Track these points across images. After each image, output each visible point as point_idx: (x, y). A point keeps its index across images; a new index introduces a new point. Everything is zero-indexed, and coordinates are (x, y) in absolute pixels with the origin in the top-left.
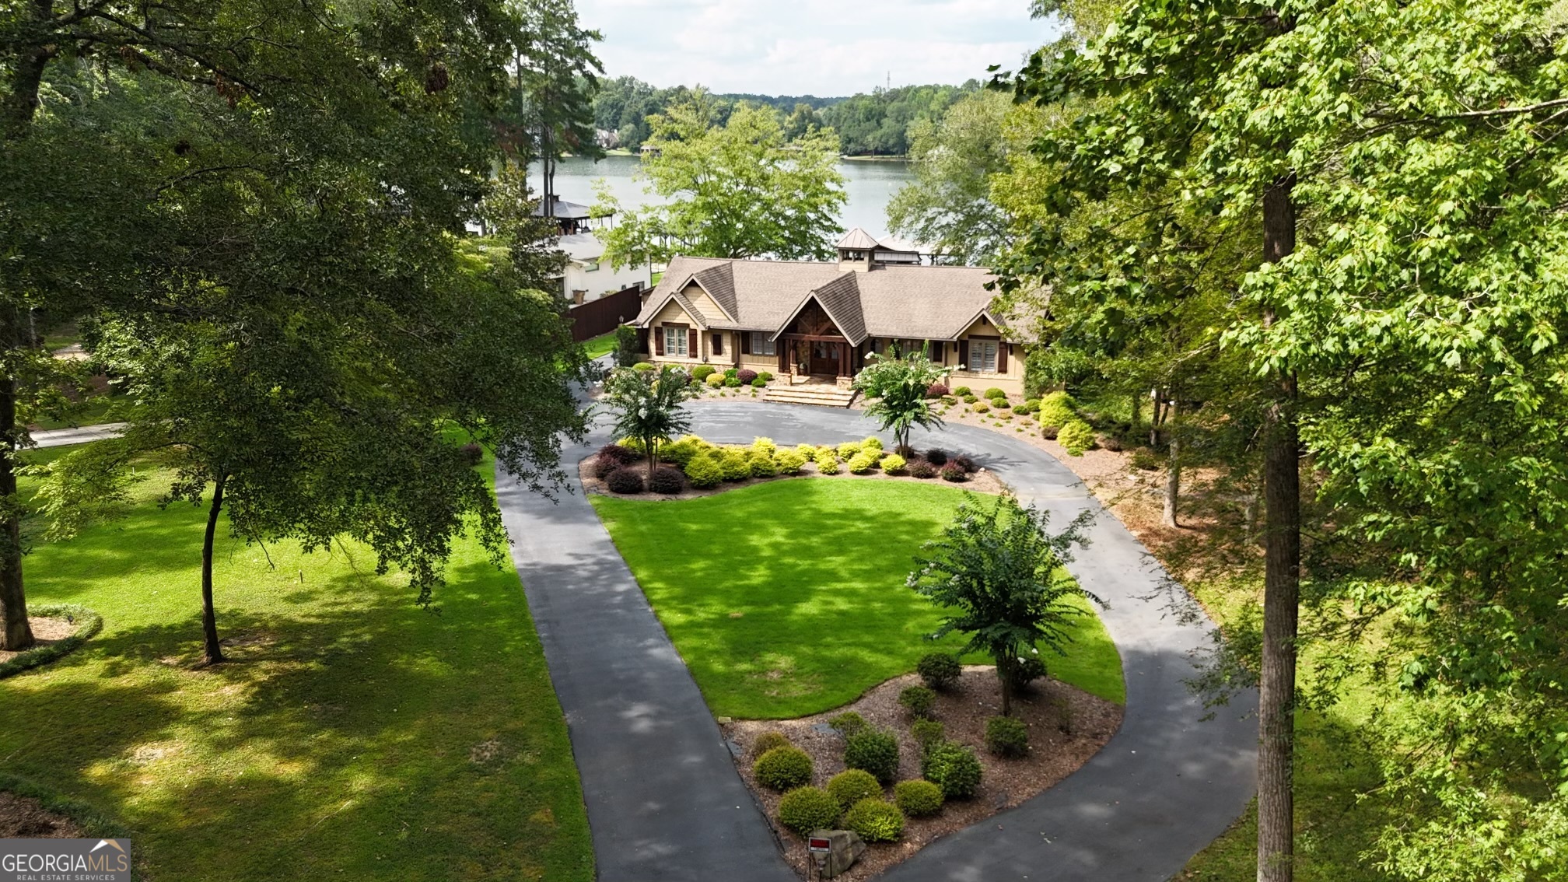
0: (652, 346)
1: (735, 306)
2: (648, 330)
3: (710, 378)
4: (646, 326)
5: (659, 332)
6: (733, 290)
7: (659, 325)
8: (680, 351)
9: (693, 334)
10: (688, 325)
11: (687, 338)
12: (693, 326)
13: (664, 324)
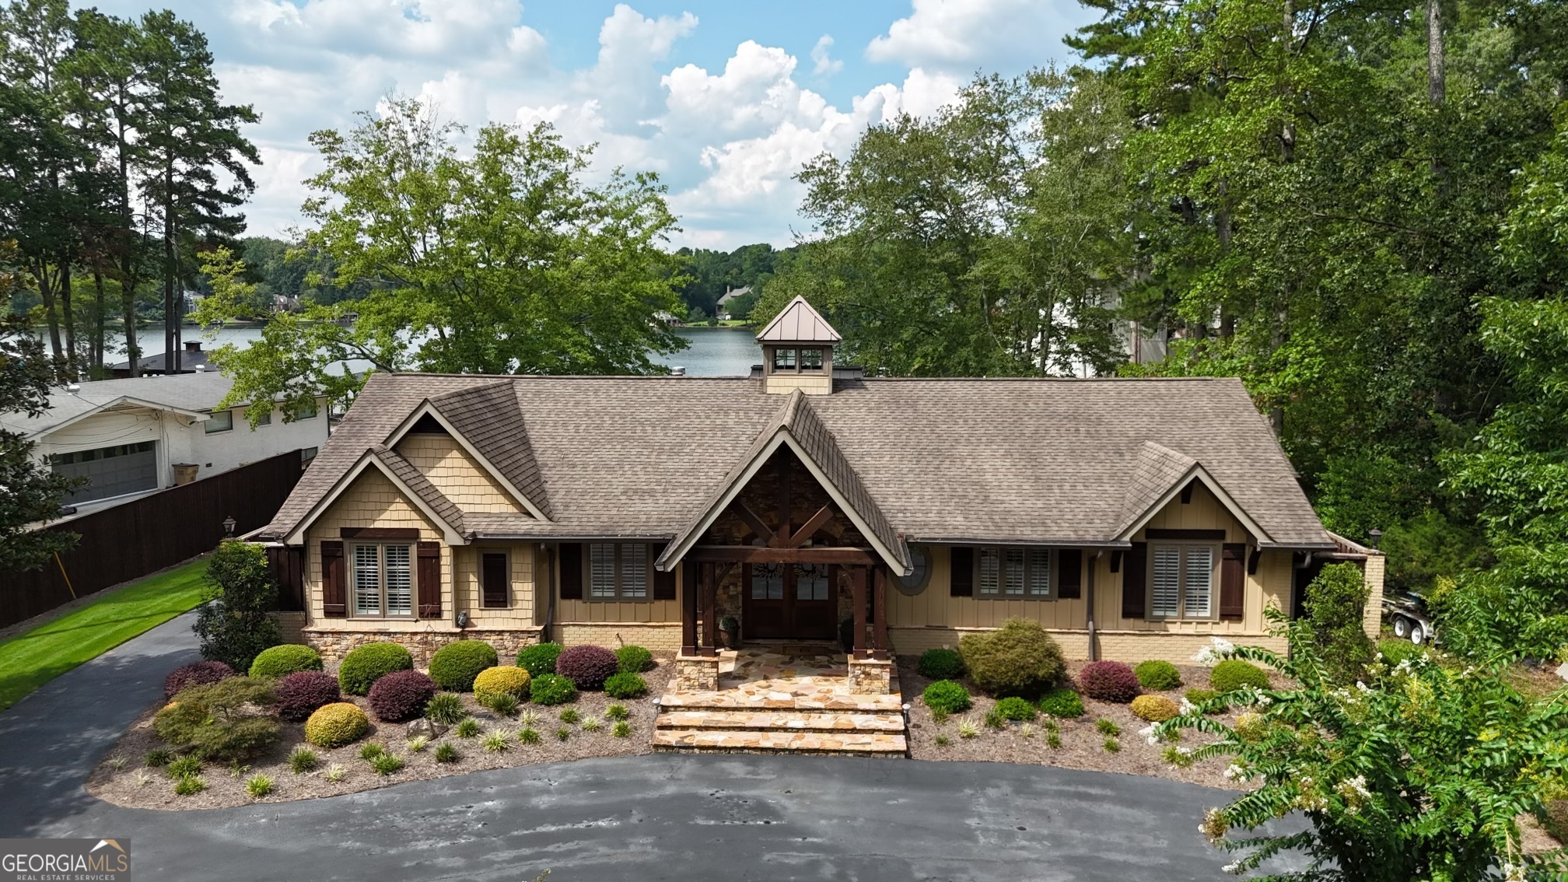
0: (315, 595)
1: (537, 478)
2: (301, 551)
3: (483, 680)
4: (297, 539)
5: (332, 555)
6: (525, 442)
7: (334, 535)
8: (393, 602)
9: (430, 556)
10: (415, 533)
11: (411, 566)
12: (427, 535)
13: (346, 533)
